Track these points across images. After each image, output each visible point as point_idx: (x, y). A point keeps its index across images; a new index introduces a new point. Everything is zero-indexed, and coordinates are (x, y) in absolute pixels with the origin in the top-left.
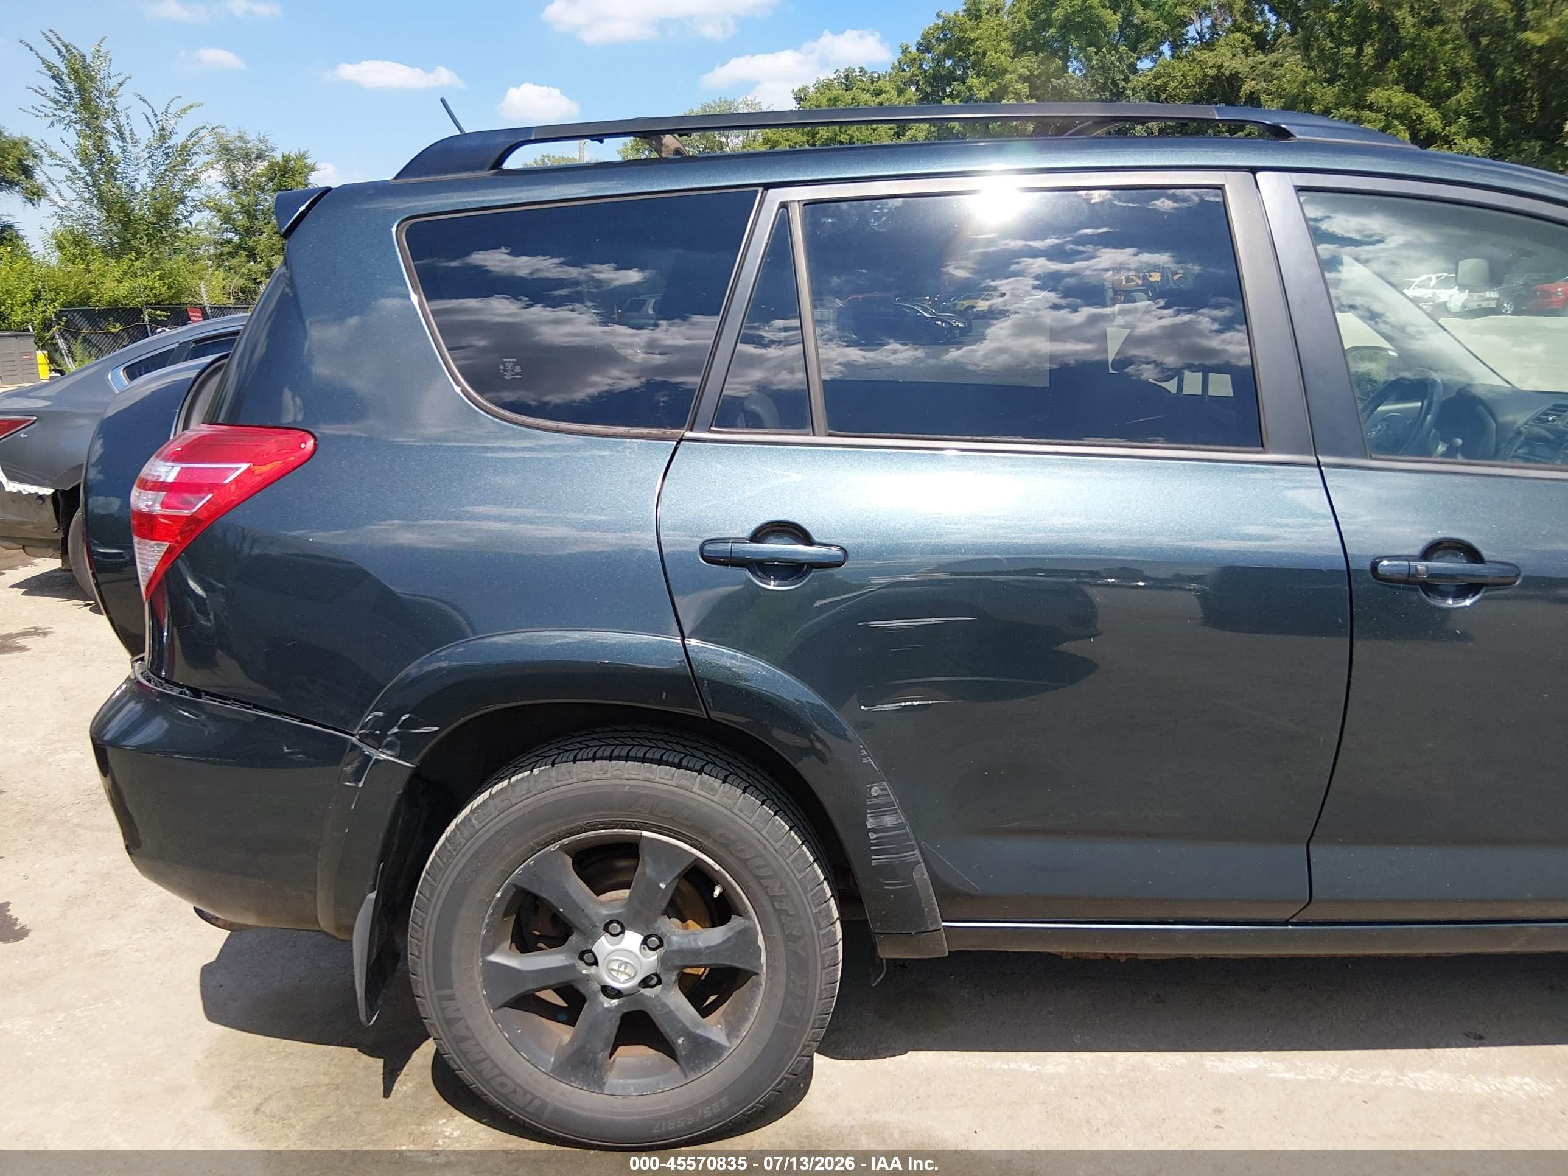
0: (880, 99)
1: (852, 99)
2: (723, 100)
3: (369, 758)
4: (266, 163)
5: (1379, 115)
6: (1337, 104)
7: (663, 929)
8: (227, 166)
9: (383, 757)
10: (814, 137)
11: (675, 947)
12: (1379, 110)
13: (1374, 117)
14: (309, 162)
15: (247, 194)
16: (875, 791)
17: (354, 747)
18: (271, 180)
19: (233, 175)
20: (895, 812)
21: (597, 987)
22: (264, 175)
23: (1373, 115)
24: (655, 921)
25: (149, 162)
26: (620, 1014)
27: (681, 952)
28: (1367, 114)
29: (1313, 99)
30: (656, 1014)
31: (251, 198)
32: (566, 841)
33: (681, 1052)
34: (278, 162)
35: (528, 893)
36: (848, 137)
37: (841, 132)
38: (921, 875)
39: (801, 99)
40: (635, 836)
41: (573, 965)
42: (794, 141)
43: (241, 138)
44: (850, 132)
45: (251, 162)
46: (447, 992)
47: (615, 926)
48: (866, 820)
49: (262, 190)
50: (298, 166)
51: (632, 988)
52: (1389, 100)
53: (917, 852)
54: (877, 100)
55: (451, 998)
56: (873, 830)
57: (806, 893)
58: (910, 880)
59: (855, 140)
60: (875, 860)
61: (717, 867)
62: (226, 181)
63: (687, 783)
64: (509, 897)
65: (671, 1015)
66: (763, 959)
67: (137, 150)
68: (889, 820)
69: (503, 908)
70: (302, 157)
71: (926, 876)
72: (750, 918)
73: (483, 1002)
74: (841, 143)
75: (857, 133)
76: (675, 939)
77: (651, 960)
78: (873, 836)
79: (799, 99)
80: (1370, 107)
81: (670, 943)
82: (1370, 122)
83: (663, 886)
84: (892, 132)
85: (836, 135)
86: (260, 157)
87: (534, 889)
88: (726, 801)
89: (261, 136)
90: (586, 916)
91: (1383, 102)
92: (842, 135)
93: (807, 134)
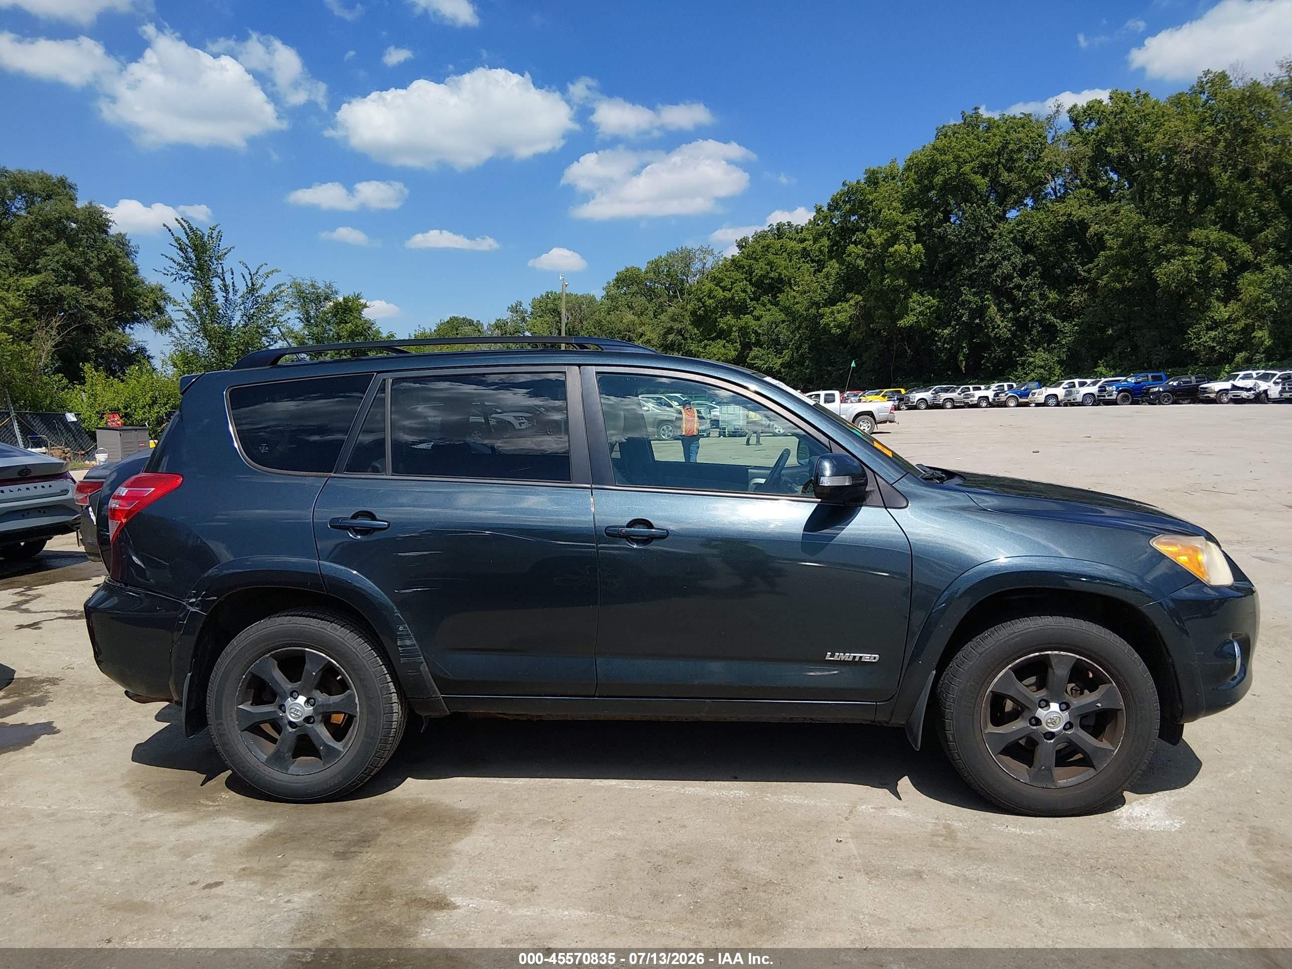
0: (804, 245)
1: (781, 246)
2: (684, 248)
3: (189, 610)
4: (331, 304)
5: (1199, 249)
6: (1166, 241)
7: (316, 695)
8: (303, 306)
9: (194, 610)
10: (751, 275)
11: (320, 703)
12: (1200, 245)
13: (1195, 250)
14: (362, 301)
15: (317, 326)
16: (401, 628)
17: (185, 606)
18: (335, 316)
19: (307, 313)
20: (411, 639)
21: (286, 722)
22: (330, 312)
23: (1195, 249)
24: (312, 691)
25: (242, 307)
26: (296, 736)
27: (322, 705)
28: (1190, 248)
29: (1145, 238)
30: (311, 735)
31: (320, 328)
32: (273, 652)
33: (322, 754)
34: (340, 303)
35: (257, 677)
36: (777, 274)
37: (772, 271)
38: (424, 668)
39: (743, 247)
40: (302, 650)
41: (275, 711)
42: (735, 278)
43: (313, 286)
44: (778, 271)
45: (320, 302)
46: (220, 721)
47: (294, 694)
48: (397, 641)
49: (329, 323)
50: (355, 305)
51: (300, 722)
52: (1207, 237)
53: (422, 657)
54: (802, 246)
55: (221, 724)
56: (399, 646)
57: (376, 678)
58: (419, 671)
59: (783, 276)
60: (403, 660)
61: (338, 665)
62: (302, 317)
63: (325, 627)
64: (249, 678)
65: (318, 736)
66: (358, 709)
67: (236, 297)
68: (408, 642)
69: (246, 683)
70: (358, 297)
71: (427, 669)
72: (352, 690)
73: (236, 727)
74: (772, 278)
75: (785, 271)
76: (320, 699)
77: (309, 710)
78: (400, 649)
79: (740, 246)
80: (1192, 243)
81: (318, 702)
82: (1192, 254)
83: (314, 674)
84: (813, 269)
85: (768, 273)
86: (327, 298)
87: (259, 675)
88: (341, 635)
89: (328, 283)
90: (281, 687)
91: (1202, 239)
92: (773, 273)
93: (746, 273)
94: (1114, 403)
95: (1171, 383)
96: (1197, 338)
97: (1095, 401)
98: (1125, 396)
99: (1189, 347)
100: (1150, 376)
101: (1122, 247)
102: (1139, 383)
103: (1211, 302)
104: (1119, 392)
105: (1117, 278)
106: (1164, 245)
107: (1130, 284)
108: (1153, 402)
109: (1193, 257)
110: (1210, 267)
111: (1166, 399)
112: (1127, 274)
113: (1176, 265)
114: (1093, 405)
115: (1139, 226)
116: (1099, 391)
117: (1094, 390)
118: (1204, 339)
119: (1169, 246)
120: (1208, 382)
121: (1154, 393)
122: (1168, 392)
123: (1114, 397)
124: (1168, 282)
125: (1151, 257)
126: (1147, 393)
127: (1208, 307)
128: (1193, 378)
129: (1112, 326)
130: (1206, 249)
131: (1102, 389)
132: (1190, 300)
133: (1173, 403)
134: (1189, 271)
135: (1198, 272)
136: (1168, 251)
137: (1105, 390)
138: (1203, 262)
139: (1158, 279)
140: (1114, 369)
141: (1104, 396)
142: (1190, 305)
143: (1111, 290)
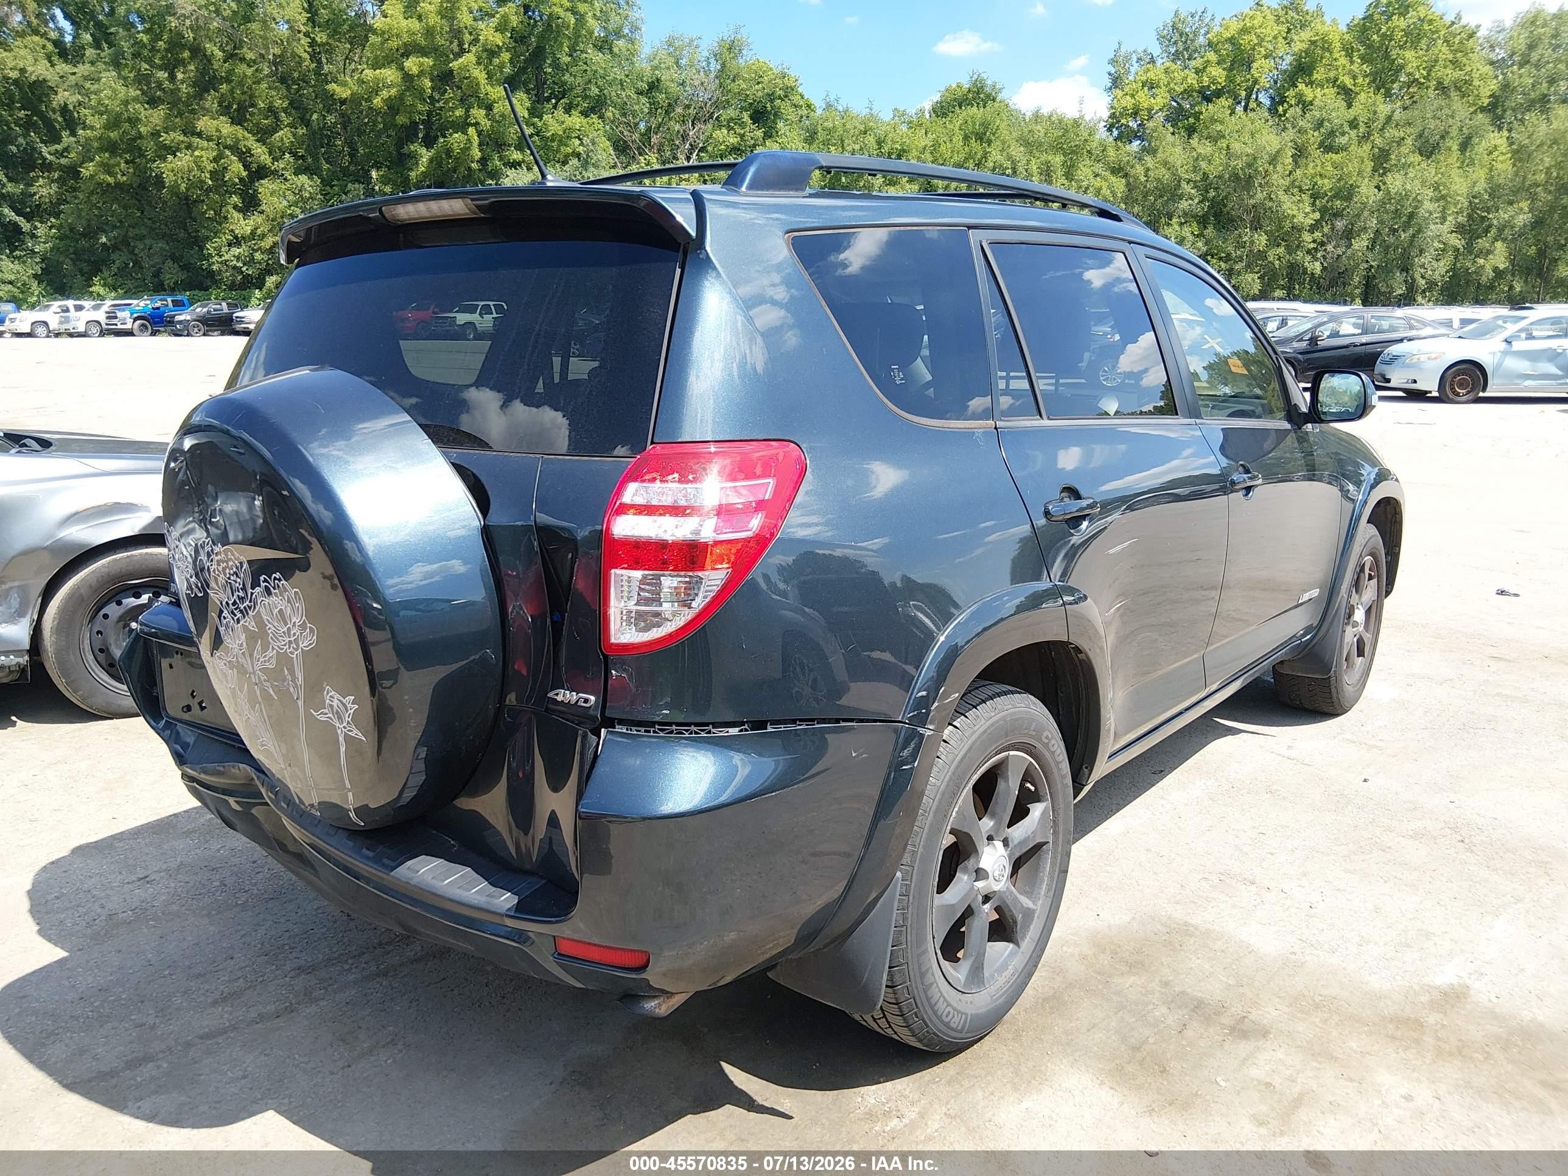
3: (923, 736)
5: (210, 143)
6: (167, 128)
9: (929, 732)
11: (1016, 842)
12: (209, 139)
13: (206, 145)
28: (198, 142)
29: (138, 120)
30: (1008, 903)
33: (1019, 927)
52: (218, 130)
61: (1036, 766)
63: (1028, 703)
65: (1015, 899)
66: (1052, 829)
72: (1046, 800)
76: (1015, 835)
81: (1012, 840)
82: (202, 149)
83: (1016, 792)
88: (1041, 710)
91: (212, 132)
94: (129, 333)
95: (198, 310)
96: (218, 254)
97: (101, 331)
98: (143, 325)
99: (210, 265)
100: (169, 300)
101: (109, 126)
102: (158, 308)
103: (228, 212)
104: (135, 319)
105: (108, 169)
106: (166, 133)
107: (125, 178)
108: (179, 333)
109: (205, 153)
110: (225, 168)
111: (196, 330)
112: (119, 164)
113: (183, 161)
114: (99, 336)
115: (126, 103)
116: (108, 318)
117: (101, 316)
118: (226, 257)
119: (172, 135)
120: (242, 310)
121: (180, 322)
122: (195, 320)
123: (129, 326)
124: (176, 181)
125: (149, 146)
126: (171, 322)
127: (226, 218)
128: (224, 304)
129: (104, 231)
130: (218, 144)
131: (111, 316)
132: (205, 207)
133: (204, 335)
134: (201, 170)
135: (212, 173)
136: (172, 141)
137: (116, 317)
138: (216, 160)
139: (164, 176)
140: (115, 289)
141: (116, 325)
142: (205, 213)
143: (99, 184)
